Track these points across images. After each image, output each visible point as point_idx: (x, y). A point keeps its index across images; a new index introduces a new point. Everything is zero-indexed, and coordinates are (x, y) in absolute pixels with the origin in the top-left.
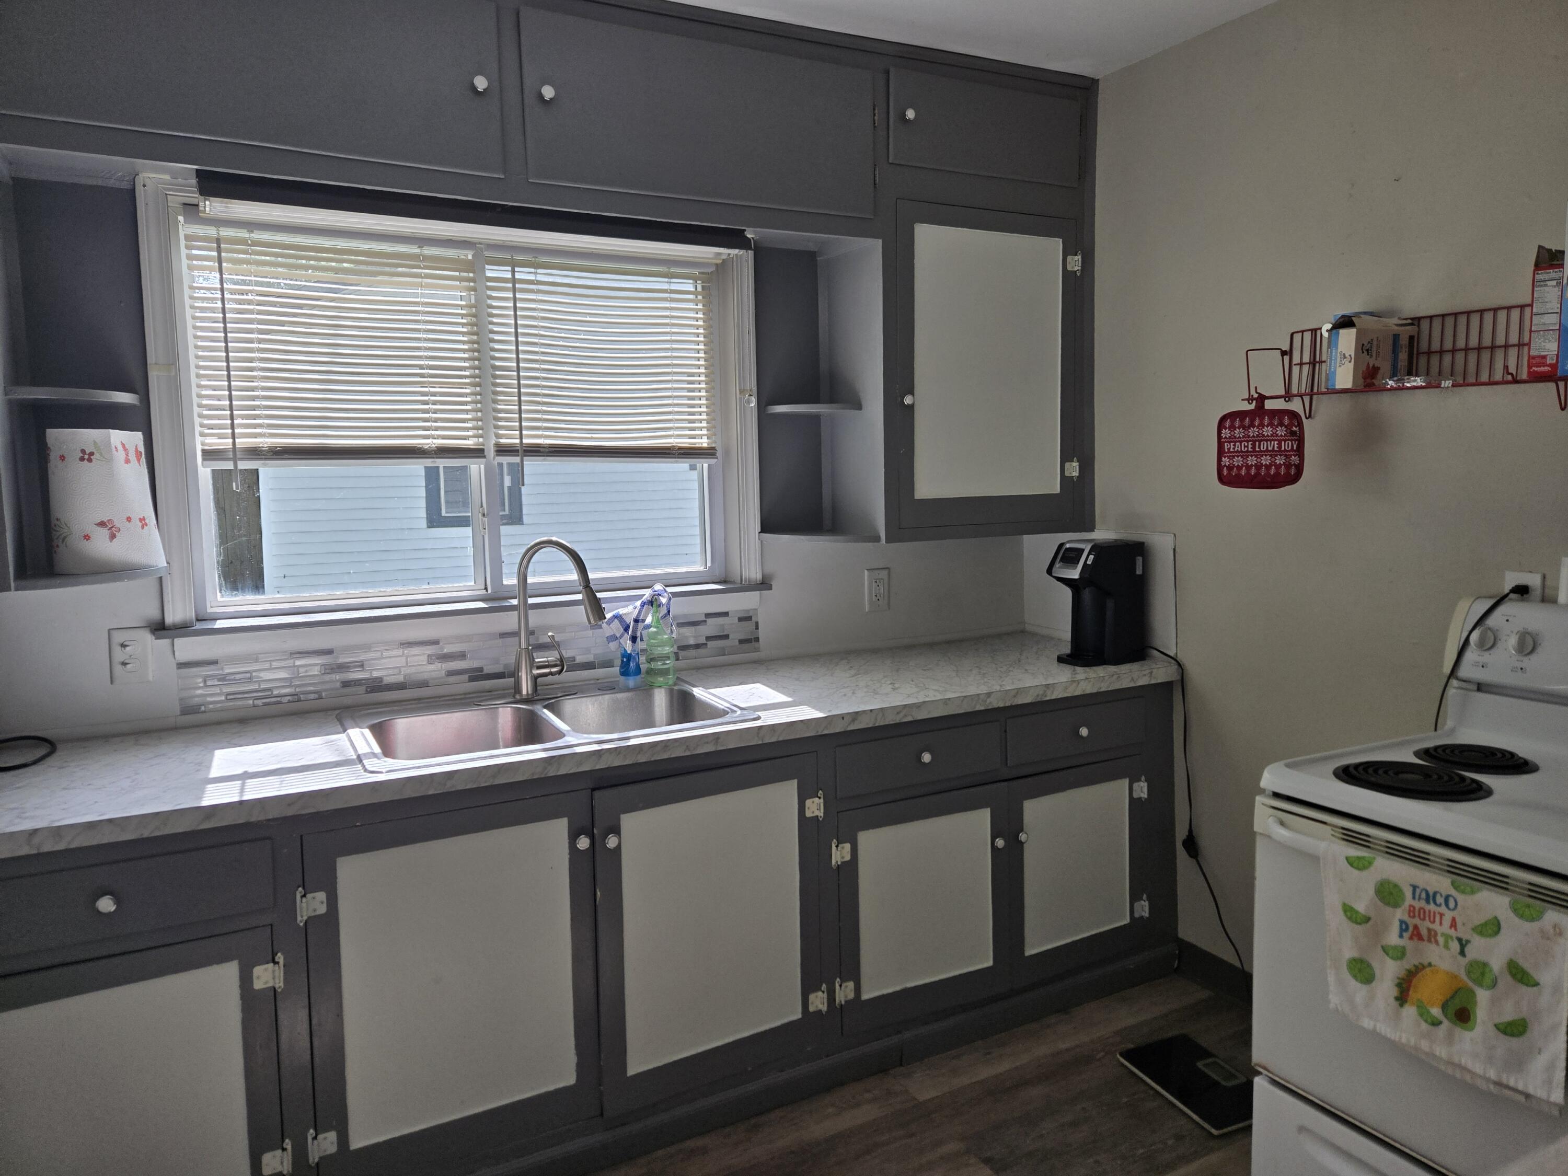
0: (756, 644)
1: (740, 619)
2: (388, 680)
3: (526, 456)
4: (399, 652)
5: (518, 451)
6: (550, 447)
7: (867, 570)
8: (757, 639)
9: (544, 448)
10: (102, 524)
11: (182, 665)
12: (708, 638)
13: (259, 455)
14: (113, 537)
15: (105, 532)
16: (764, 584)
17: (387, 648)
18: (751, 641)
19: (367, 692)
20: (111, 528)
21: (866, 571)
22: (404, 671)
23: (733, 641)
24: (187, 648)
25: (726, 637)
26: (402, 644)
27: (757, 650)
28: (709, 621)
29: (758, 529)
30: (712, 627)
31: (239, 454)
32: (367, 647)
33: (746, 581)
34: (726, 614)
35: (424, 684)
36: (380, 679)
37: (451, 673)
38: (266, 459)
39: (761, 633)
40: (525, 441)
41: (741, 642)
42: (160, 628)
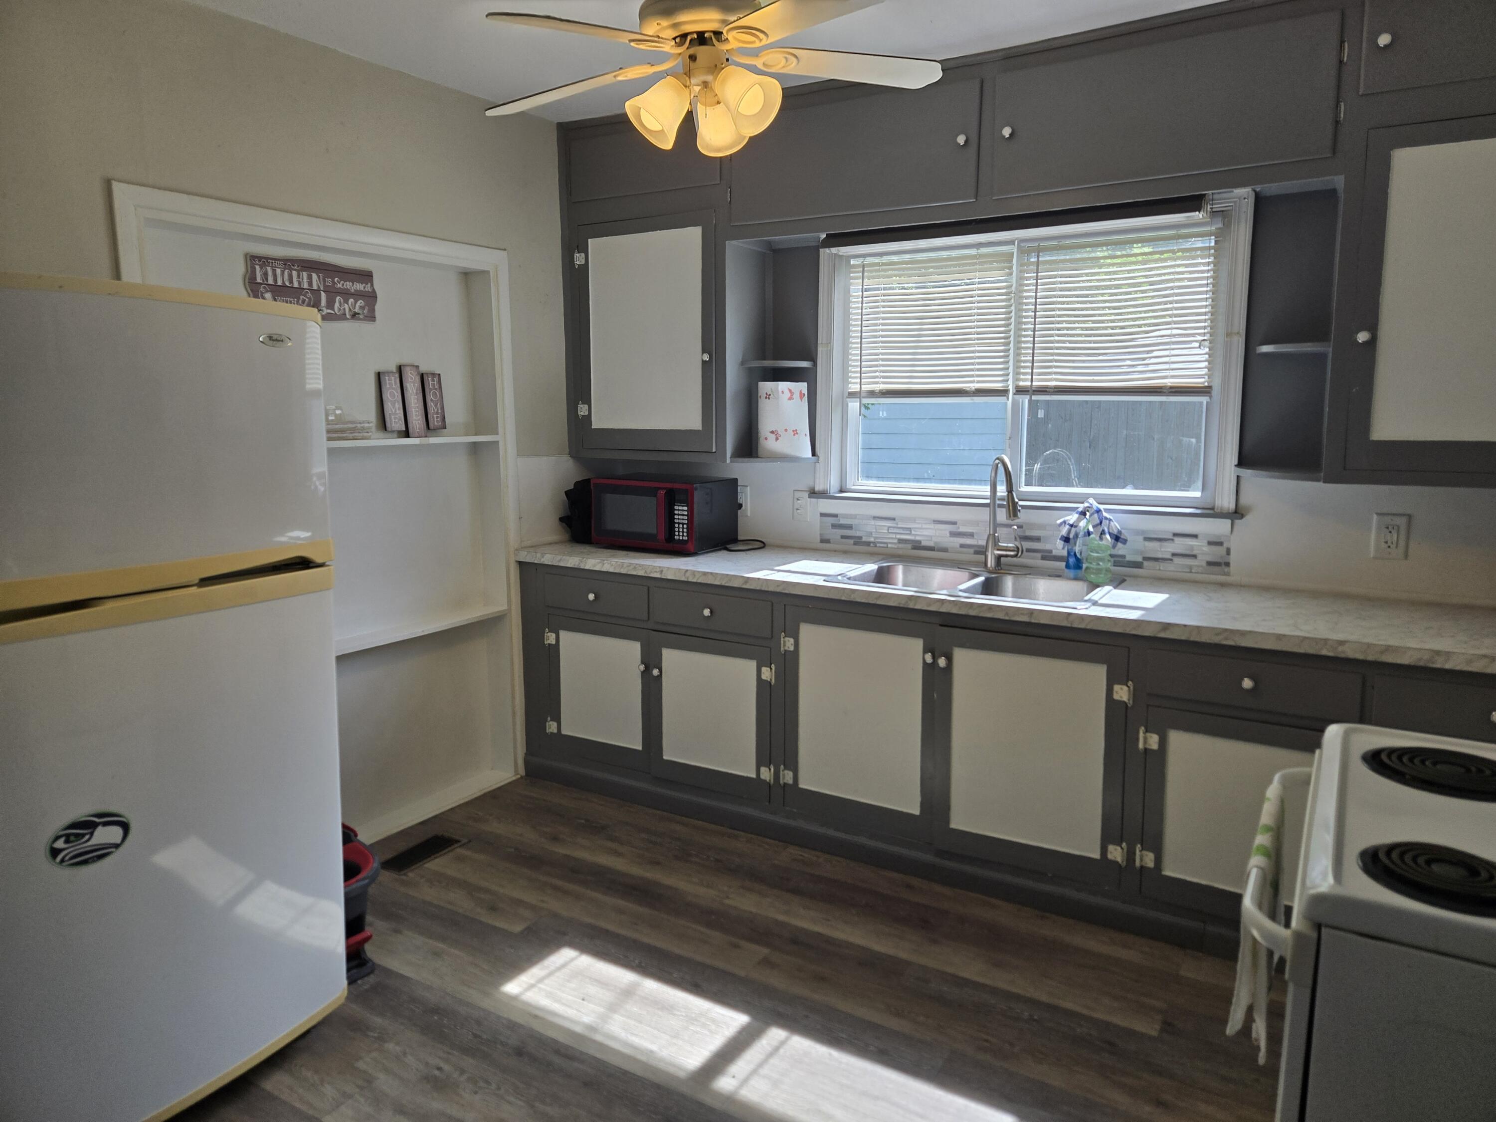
0: (1226, 569)
1: (1210, 543)
2: (924, 543)
3: (1034, 394)
4: (932, 526)
5: (1028, 391)
6: (1055, 388)
7: (1378, 514)
8: (1227, 564)
9: (1050, 388)
10: (772, 432)
11: (822, 515)
12: (1174, 555)
13: (874, 395)
14: (777, 439)
15: (773, 436)
16: (1237, 514)
17: (925, 522)
18: (1220, 564)
19: (912, 549)
20: (776, 435)
21: (1375, 517)
22: (934, 539)
23: (1201, 561)
24: (825, 506)
25: (1195, 556)
26: (934, 521)
27: (1228, 574)
28: (1177, 539)
29: (1235, 461)
30: (1179, 545)
31: (863, 395)
32: (913, 520)
33: (1217, 510)
34: (1195, 536)
35: (945, 550)
36: (920, 542)
37: (962, 546)
38: (876, 397)
39: (1232, 559)
40: (1034, 384)
41: (1209, 564)
42: (813, 493)
